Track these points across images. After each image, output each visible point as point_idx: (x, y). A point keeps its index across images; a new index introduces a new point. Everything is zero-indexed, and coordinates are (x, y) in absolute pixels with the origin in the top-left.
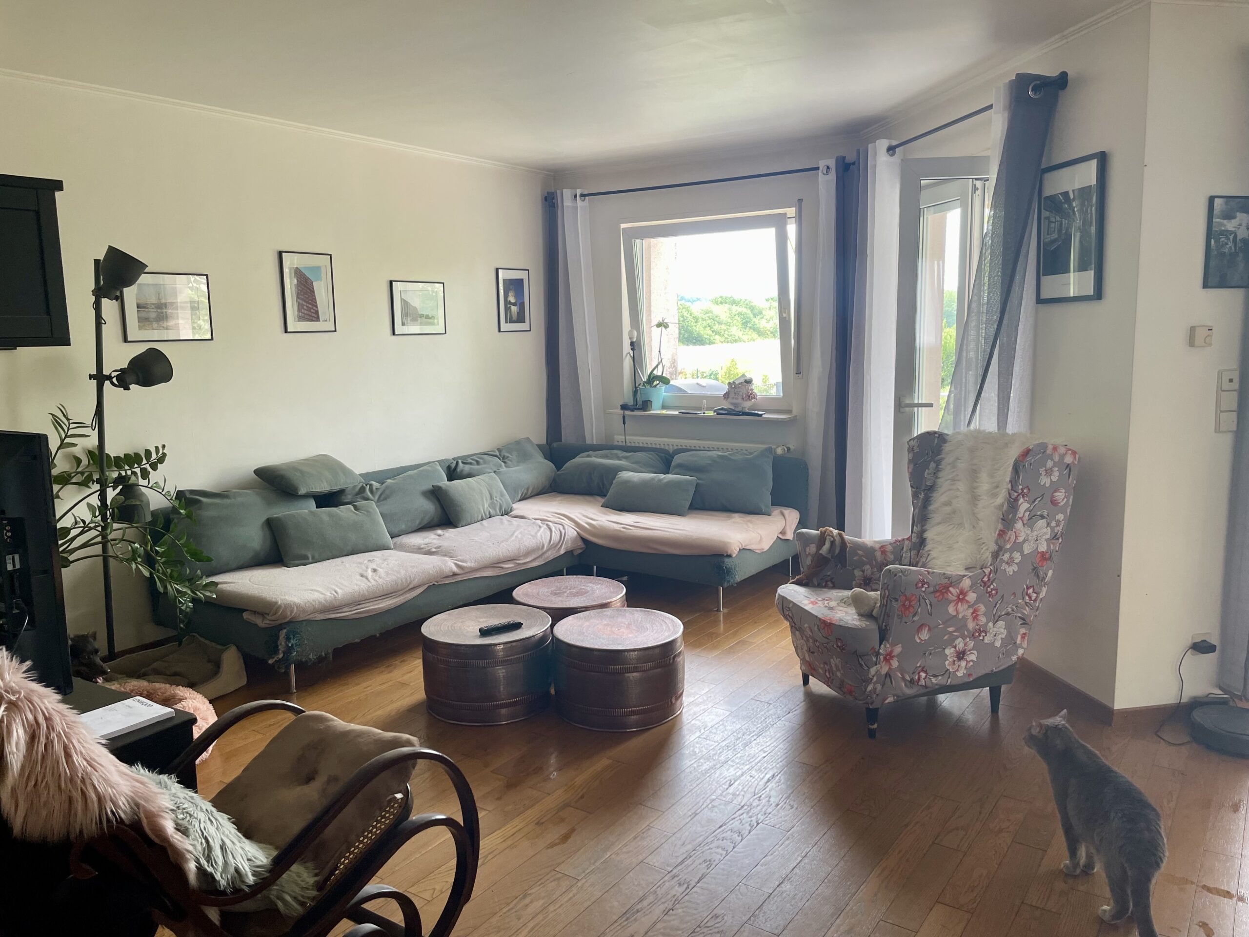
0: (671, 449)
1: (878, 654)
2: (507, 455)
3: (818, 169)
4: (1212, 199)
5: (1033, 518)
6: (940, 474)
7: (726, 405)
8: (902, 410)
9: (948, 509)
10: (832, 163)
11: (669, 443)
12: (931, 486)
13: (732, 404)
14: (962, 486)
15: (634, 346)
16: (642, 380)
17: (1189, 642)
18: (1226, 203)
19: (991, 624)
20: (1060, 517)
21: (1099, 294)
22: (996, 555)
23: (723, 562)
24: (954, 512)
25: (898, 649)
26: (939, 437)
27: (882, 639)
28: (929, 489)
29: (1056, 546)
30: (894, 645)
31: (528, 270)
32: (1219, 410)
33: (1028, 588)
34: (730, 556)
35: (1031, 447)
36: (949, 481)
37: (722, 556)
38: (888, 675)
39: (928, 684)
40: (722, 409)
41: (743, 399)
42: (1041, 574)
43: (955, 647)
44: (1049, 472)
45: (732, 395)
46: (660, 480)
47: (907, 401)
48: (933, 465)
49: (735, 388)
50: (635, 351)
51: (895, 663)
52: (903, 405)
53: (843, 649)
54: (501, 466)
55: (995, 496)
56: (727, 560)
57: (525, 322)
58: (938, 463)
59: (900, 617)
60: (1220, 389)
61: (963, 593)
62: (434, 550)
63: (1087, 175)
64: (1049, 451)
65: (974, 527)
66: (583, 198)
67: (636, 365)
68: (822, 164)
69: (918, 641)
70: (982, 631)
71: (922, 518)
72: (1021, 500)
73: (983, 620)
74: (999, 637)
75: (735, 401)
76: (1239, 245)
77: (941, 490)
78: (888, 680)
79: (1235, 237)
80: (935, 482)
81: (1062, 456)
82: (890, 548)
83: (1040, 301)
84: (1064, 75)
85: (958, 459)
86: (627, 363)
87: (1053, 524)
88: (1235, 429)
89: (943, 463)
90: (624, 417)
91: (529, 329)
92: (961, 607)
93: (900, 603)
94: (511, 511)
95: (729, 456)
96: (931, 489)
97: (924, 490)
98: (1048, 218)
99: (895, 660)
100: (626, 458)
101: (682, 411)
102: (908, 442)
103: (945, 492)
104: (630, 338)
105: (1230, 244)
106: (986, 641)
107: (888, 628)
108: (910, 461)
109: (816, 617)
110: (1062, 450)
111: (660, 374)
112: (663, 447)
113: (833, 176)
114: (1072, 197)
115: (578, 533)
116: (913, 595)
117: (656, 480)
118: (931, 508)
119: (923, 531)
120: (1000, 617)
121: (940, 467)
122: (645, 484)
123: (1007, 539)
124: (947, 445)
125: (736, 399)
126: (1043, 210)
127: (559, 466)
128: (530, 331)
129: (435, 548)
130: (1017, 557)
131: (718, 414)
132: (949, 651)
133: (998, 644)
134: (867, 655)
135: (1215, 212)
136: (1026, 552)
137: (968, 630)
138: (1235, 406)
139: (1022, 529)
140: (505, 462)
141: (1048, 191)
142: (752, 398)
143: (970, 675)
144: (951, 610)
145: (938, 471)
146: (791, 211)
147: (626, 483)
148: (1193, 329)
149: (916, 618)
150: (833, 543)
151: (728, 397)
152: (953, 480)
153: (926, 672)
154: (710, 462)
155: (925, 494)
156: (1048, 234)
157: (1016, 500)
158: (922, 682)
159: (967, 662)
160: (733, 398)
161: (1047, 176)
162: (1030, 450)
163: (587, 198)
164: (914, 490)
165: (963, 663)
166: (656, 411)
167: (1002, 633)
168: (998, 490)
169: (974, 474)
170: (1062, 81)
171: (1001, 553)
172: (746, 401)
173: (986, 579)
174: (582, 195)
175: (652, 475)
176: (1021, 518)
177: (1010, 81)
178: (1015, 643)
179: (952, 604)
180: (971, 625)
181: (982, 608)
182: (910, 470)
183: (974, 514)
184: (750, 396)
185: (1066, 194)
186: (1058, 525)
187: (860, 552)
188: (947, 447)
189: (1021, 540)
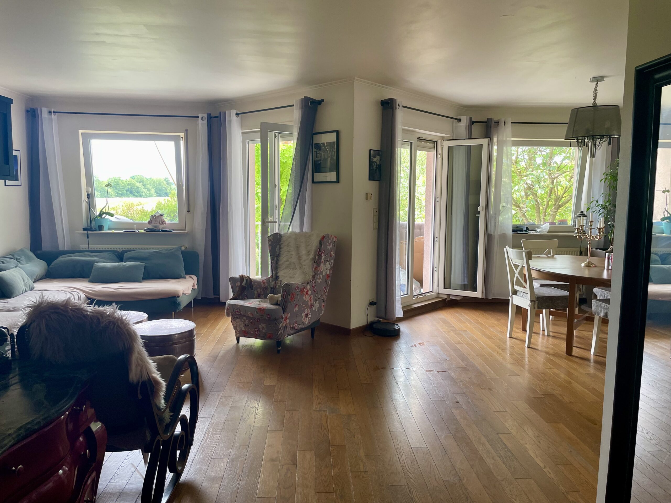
0: (120, 251)
1: (282, 318)
2: (18, 257)
3: (198, 117)
4: (370, 150)
5: (326, 261)
6: (282, 250)
7: (150, 226)
8: (265, 224)
9: (287, 263)
10: (205, 115)
11: (120, 247)
12: (278, 255)
13: (154, 226)
14: (293, 253)
15: (89, 196)
16: (95, 215)
17: (368, 302)
18: (374, 152)
19: (315, 302)
20: (332, 261)
21: (338, 181)
22: (314, 277)
23: (177, 300)
24: (290, 264)
25: (289, 315)
26: (279, 235)
27: (284, 312)
28: (277, 256)
29: (331, 272)
30: (287, 314)
31: (20, 151)
32: (374, 222)
33: (324, 288)
34: (178, 297)
35: (325, 235)
36: (286, 252)
37: (175, 297)
38: (286, 326)
39: (298, 328)
40: (149, 229)
41: (160, 223)
42: (327, 282)
43: (305, 313)
44: (330, 245)
45: (153, 222)
46: (124, 265)
47: (267, 221)
48: (278, 246)
49: (155, 218)
50: (90, 199)
51: (288, 321)
52: (266, 222)
53: (270, 318)
54: (18, 264)
55: (309, 255)
56: (178, 299)
57: (18, 181)
58: (280, 245)
59: (290, 302)
60: (374, 215)
61: (307, 291)
62: (12, 309)
63: (332, 138)
64: (330, 237)
65: (301, 268)
66: (54, 114)
67: (91, 207)
68: (200, 116)
69: (295, 311)
70: (312, 305)
71: (275, 268)
72: (322, 255)
73: (312, 301)
74: (317, 308)
75: (155, 225)
76: (377, 166)
77: (283, 256)
78: (286, 328)
79: (376, 164)
80: (279, 253)
81: (333, 238)
82: (265, 281)
83: (313, 182)
84: (323, 100)
85: (289, 243)
86: (84, 205)
87: (331, 264)
88: (378, 228)
89: (282, 245)
90: (88, 235)
91: (20, 185)
92: (307, 297)
93: (291, 296)
94: (34, 288)
95: (160, 251)
96: (278, 256)
97: (276, 257)
98: (316, 152)
99: (288, 319)
100: (95, 256)
101: (125, 230)
102: (268, 238)
103: (284, 257)
104: (87, 192)
105: (375, 166)
106: (313, 309)
107: (286, 307)
108: (270, 245)
109: (255, 308)
110: (333, 237)
111: (107, 211)
112: (115, 250)
113: (206, 122)
114: (326, 145)
115: (85, 295)
116: (294, 293)
117: (122, 265)
118: (280, 263)
119: (277, 273)
120: (317, 299)
121: (281, 247)
122: (114, 268)
123: (318, 270)
124: (283, 238)
125: (156, 224)
126: (314, 149)
127: (49, 263)
128: (21, 186)
129: (12, 308)
130: (321, 276)
131: (147, 231)
132: (303, 314)
133: (317, 310)
134: (279, 319)
135: (372, 155)
136: (324, 274)
137: (309, 306)
138: (377, 221)
139: (323, 266)
140: (19, 262)
141: (315, 142)
142: (164, 223)
143: (309, 323)
144: (304, 298)
145: (281, 248)
146: (182, 135)
147: (103, 268)
148: (367, 194)
149: (295, 302)
150: (247, 280)
151: (151, 223)
152: (288, 251)
153: (297, 323)
154: (150, 255)
155: (277, 258)
156: (316, 157)
157: (321, 255)
158: (296, 328)
159: (309, 318)
160: (154, 223)
161: (315, 136)
162: (325, 236)
163: (56, 114)
164: (272, 257)
165: (307, 319)
166: (106, 231)
167: (318, 306)
168: (309, 253)
169: (298, 248)
170: (320, 102)
171: (316, 276)
172: (162, 225)
173: (313, 285)
174: (54, 112)
175: (117, 263)
176: (322, 262)
177: (301, 98)
178: (321, 309)
179: (305, 296)
180: (309, 304)
181: (312, 296)
182: (270, 249)
183: (300, 263)
184: (163, 222)
185: (323, 144)
186: (332, 264)
187: (256, 284)
188: (283, 239)
189: (322, 270)
